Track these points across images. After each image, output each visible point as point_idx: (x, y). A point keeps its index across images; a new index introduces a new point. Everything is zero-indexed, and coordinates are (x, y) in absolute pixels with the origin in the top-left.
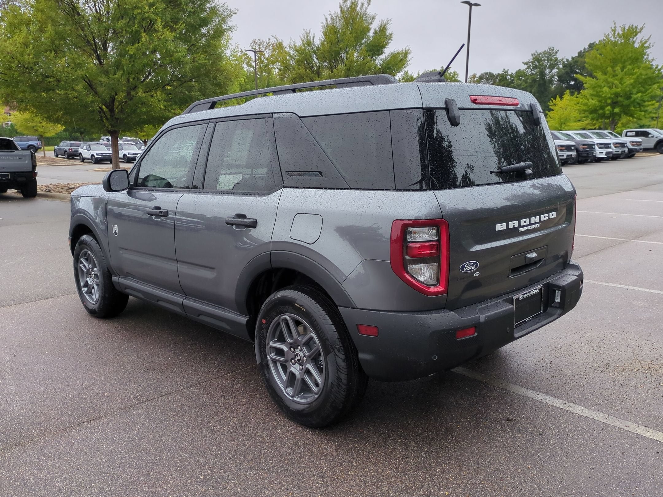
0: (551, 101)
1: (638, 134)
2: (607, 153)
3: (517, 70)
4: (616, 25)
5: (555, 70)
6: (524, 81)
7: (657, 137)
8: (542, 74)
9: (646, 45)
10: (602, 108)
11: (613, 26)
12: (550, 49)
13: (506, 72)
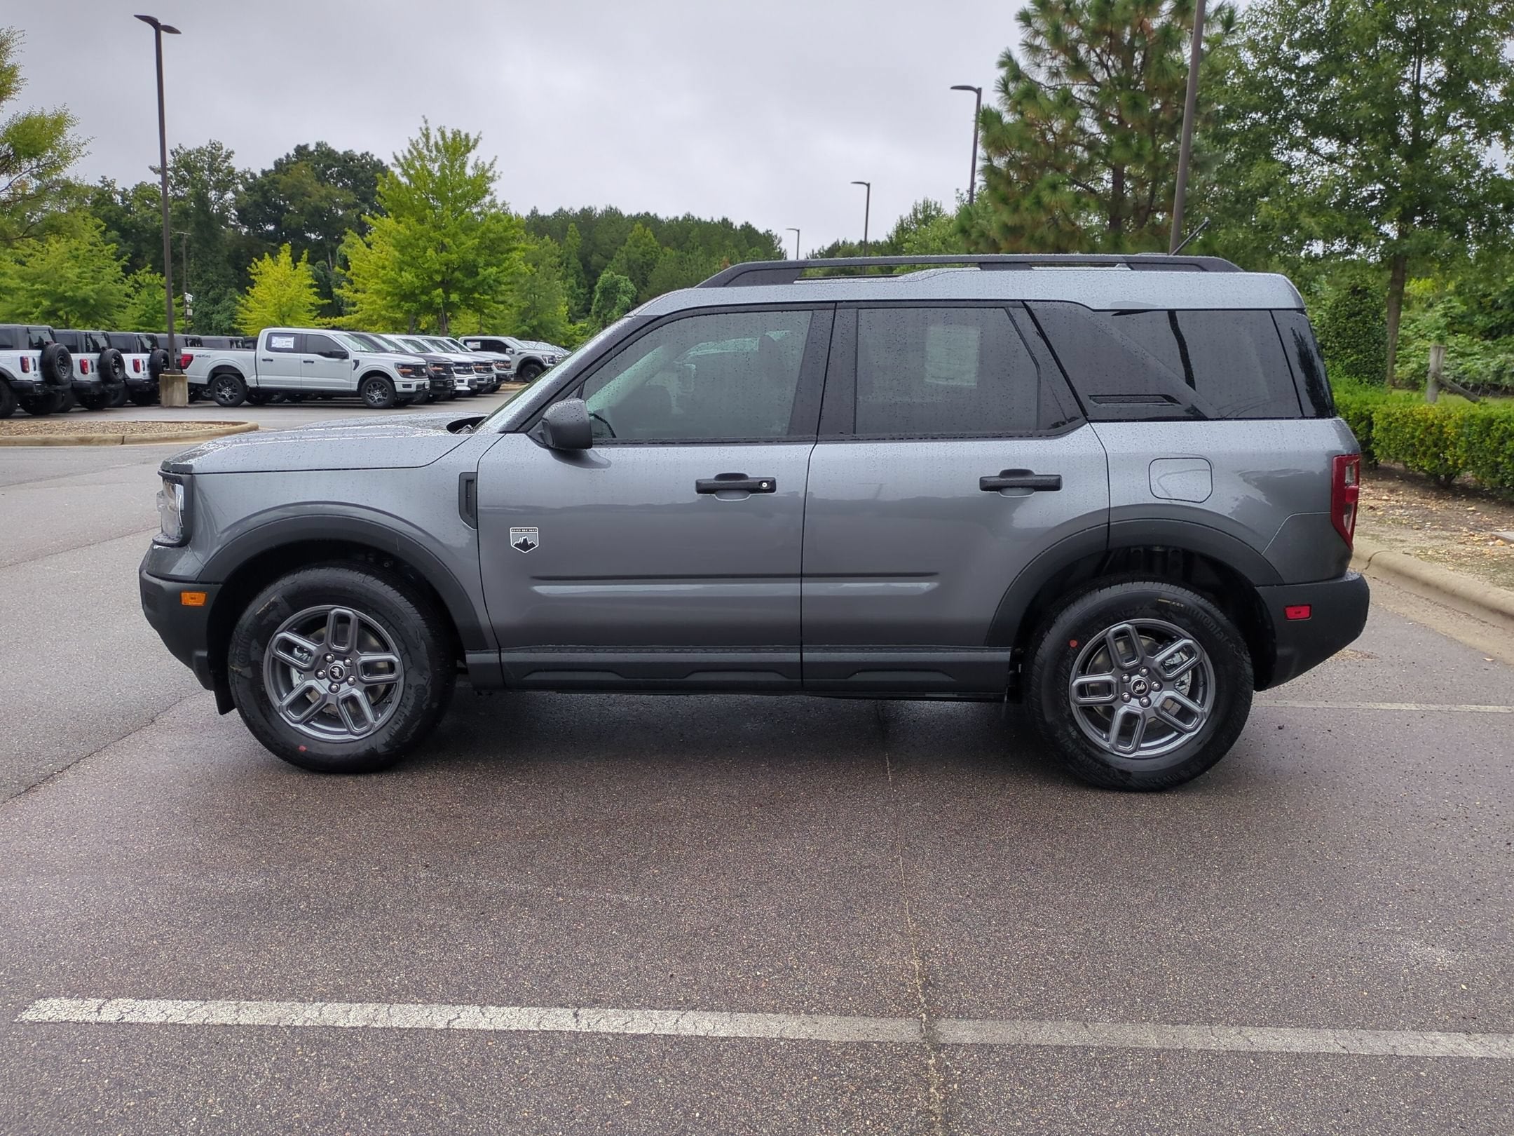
0: (253, 265)
1: (487, 346)
2: (471, 382)
3: (138, 183)
4: (429, 125)
5: (229, 195)
6: (158, 210)
7: (520, 353)
8: (202, 200)
9: (490, 174)
10: (426, 291)
11: (424, 126)
12: (213, 145)
13: (108, 185)
